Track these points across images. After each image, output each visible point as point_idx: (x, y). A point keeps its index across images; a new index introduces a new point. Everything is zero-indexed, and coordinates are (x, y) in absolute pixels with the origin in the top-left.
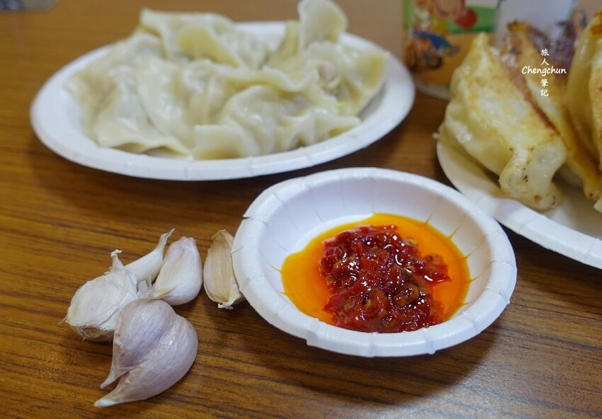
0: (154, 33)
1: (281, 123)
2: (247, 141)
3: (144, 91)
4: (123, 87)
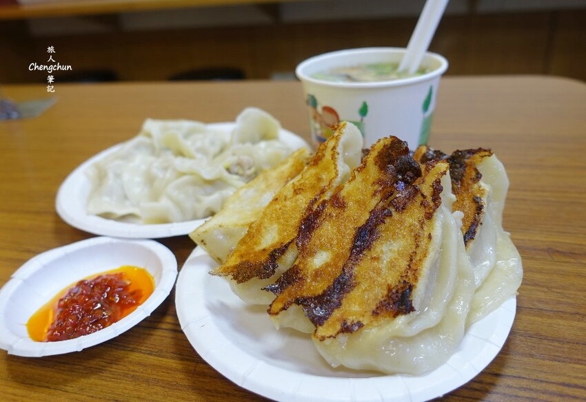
0: (149, 135)
1: (198, 201)
2: (174, 212)
3: (126, 177)
4: (111, 175)
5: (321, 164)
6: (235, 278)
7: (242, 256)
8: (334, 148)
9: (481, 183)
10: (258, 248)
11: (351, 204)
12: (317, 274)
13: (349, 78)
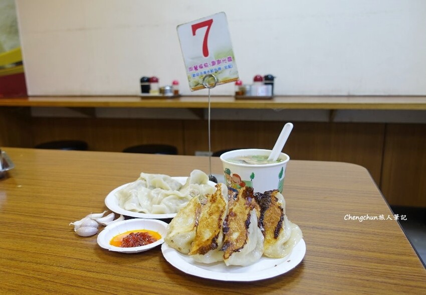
0: (144, 179)
3: (139, 196)
5: (217, 201)
6: (201, 254)
7: (198, 245)
8: (220, 194)
9: (278, 201)
10: (204, 240)
11: (238, 214)
12: (237, 241)
13: (244, 162)
